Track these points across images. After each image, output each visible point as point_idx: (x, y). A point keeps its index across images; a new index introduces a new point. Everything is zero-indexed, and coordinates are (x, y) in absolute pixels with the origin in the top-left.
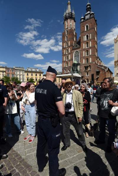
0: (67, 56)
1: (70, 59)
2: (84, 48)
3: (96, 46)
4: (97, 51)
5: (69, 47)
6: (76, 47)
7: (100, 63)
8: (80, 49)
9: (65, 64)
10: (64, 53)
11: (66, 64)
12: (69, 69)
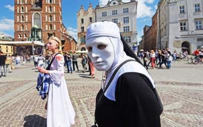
0: (23, 16)
1: (27, 21)
2: (46, 11)
3: (60, 12)
4: (61, 18)
5: (25, 5)
6: (36, 8)
7: (64, 32)
8: (42, 12)
9: (18, 26)
10: (18, 12)
11: (21, 27)
12: (26, 35)
